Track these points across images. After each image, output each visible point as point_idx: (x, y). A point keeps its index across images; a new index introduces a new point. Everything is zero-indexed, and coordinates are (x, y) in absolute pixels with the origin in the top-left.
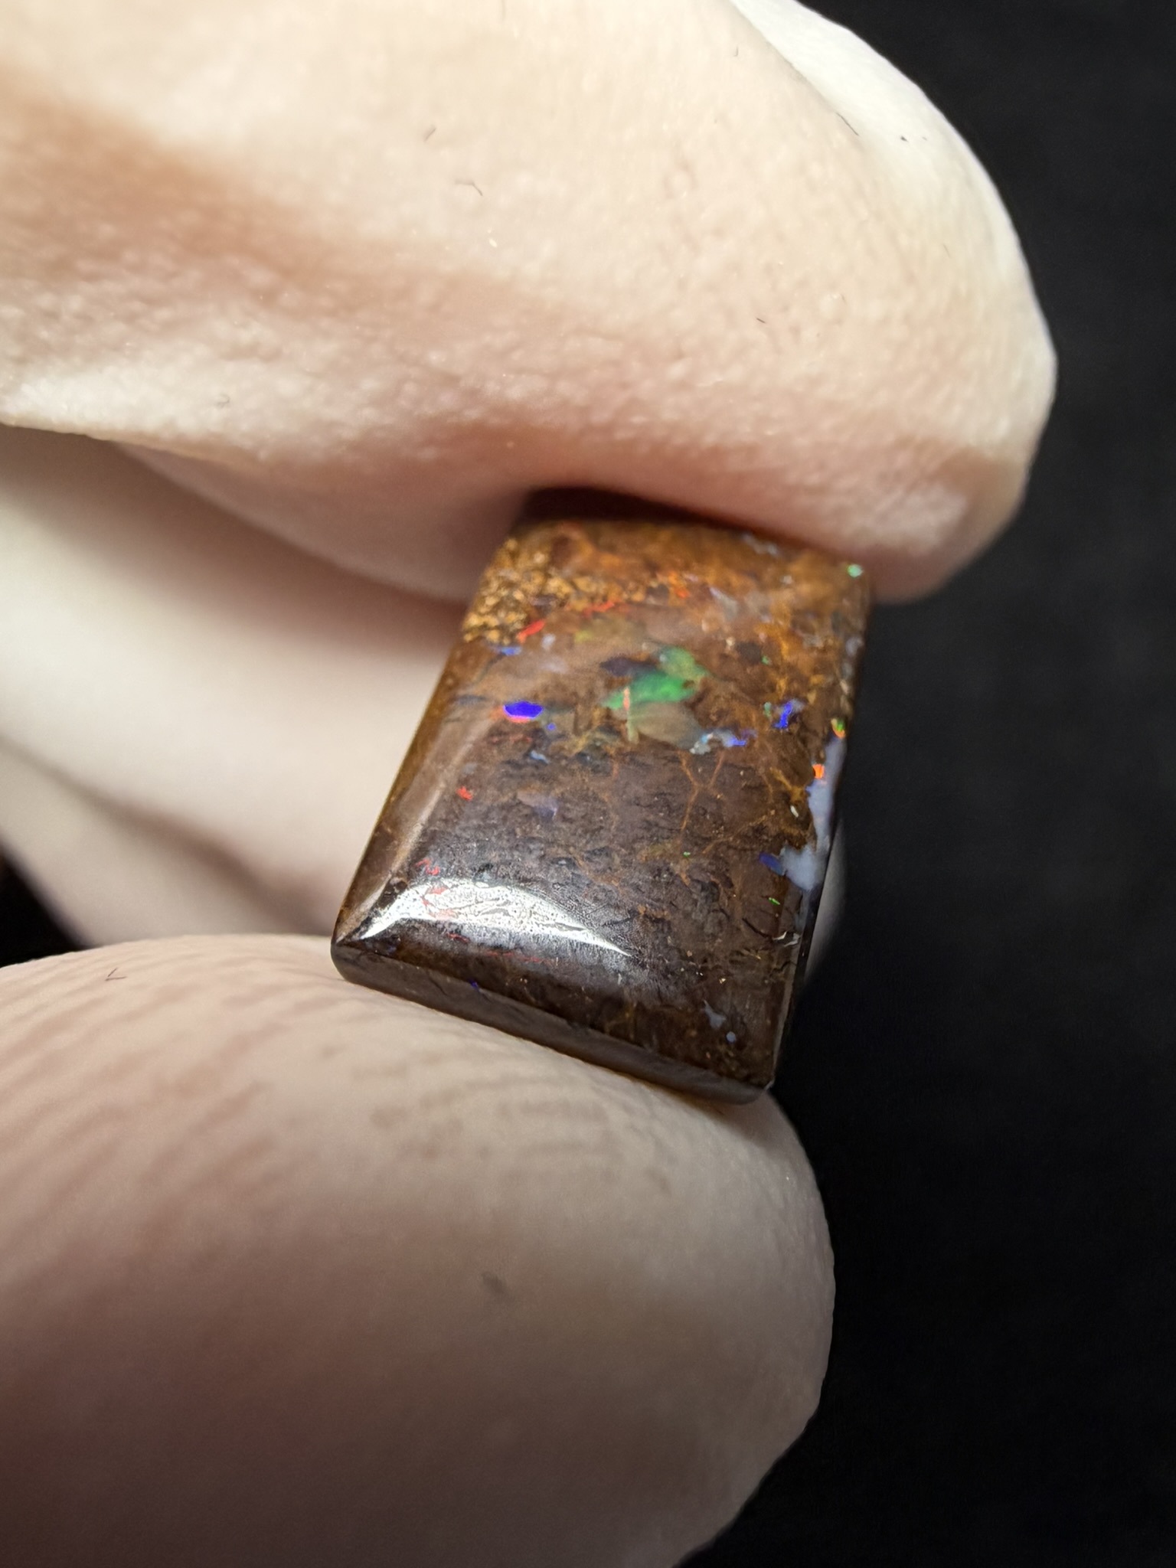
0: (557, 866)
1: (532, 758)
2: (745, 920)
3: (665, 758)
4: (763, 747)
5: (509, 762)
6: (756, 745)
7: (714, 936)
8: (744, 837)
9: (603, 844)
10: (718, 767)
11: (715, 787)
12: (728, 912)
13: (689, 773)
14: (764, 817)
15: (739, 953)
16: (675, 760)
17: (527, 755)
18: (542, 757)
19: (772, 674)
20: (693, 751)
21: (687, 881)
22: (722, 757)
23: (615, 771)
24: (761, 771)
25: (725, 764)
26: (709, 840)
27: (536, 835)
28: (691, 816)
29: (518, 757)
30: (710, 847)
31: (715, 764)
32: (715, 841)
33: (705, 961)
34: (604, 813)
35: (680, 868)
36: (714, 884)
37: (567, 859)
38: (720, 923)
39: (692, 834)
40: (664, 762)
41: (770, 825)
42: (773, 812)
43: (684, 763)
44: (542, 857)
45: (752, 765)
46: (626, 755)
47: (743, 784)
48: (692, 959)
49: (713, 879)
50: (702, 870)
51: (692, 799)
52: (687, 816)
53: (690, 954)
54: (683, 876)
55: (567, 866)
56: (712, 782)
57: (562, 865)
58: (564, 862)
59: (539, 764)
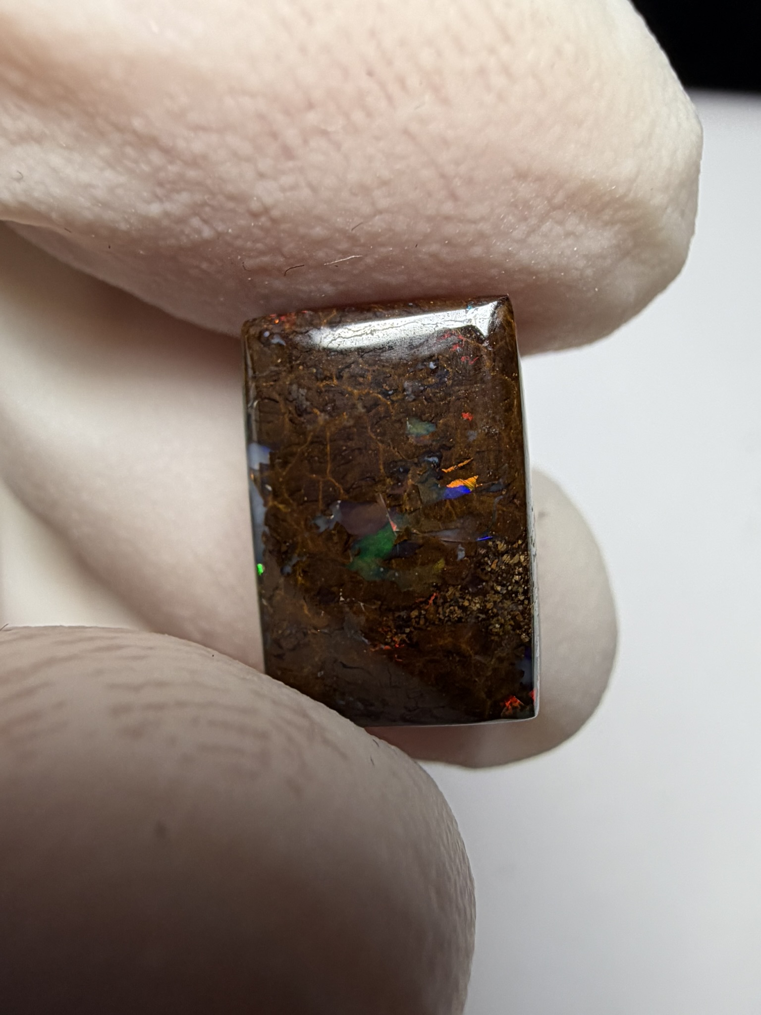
0: (393, 388)
1: (437, 456)
2: (277, 402)
3: (354, 489)
4: (298, 524)
5: (450, 448)
6: (302, 523)
7: (291, 384)
8: (293, 454)
9: (371, 414)
10: (320, 497)
11: (319, 482)
12: (287, 402)
13: (337, 484)
14: (284, 473)
15: (275, 381)
16: (347, 491)
17: (440, 458)
18: (431, 459)
19: (308, 584)
20: (339, 502)
21: (316, 411)
22: (321, 505)
23: (381, 467)
24: (295, 504)
25: (317, 501)
26: (312, 443)
27: (413, 403)
28: (326, 454)
29: (445, 453)
30: (309, 439)
31: (323, 498)
32: (308, 443)
33: (292, 367)
34: (377, 435)
35: (322, 418)
36: (300, 415)
37: (389, 395)
38: (290, 393)
39: (323, 444)
40: (354, 486)
41: (280, 470)
42: (281, 479)
43: (342, 491)
44: (404, 390)
45: (301, 507)
46: (380, 481)
47: (303, 491)
48: (299, 365)
49: (302, 419)
50: (309, 422)
51: (329, 467)
52: (329, 453)
53: (301, 367)
54: (318, 413)
55: (388, 391)
56: (321, 485)
57: (390, 390)
58: (390, 392)
59: (431, 453)
